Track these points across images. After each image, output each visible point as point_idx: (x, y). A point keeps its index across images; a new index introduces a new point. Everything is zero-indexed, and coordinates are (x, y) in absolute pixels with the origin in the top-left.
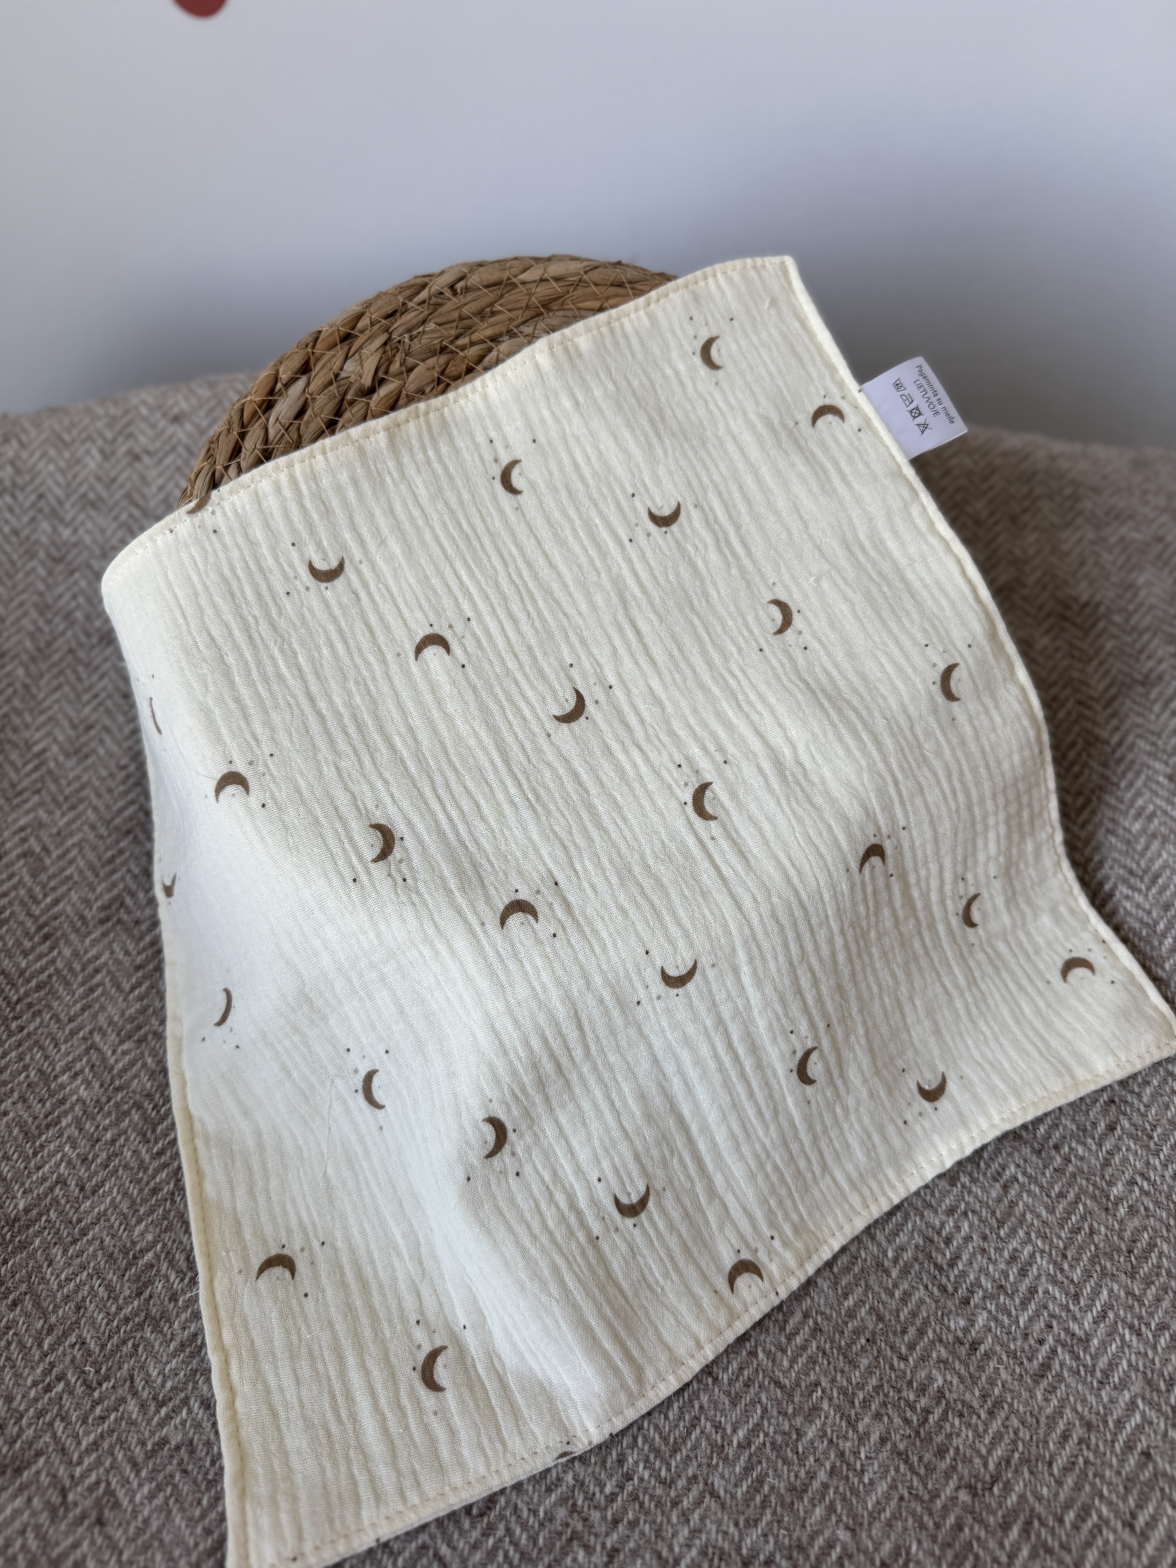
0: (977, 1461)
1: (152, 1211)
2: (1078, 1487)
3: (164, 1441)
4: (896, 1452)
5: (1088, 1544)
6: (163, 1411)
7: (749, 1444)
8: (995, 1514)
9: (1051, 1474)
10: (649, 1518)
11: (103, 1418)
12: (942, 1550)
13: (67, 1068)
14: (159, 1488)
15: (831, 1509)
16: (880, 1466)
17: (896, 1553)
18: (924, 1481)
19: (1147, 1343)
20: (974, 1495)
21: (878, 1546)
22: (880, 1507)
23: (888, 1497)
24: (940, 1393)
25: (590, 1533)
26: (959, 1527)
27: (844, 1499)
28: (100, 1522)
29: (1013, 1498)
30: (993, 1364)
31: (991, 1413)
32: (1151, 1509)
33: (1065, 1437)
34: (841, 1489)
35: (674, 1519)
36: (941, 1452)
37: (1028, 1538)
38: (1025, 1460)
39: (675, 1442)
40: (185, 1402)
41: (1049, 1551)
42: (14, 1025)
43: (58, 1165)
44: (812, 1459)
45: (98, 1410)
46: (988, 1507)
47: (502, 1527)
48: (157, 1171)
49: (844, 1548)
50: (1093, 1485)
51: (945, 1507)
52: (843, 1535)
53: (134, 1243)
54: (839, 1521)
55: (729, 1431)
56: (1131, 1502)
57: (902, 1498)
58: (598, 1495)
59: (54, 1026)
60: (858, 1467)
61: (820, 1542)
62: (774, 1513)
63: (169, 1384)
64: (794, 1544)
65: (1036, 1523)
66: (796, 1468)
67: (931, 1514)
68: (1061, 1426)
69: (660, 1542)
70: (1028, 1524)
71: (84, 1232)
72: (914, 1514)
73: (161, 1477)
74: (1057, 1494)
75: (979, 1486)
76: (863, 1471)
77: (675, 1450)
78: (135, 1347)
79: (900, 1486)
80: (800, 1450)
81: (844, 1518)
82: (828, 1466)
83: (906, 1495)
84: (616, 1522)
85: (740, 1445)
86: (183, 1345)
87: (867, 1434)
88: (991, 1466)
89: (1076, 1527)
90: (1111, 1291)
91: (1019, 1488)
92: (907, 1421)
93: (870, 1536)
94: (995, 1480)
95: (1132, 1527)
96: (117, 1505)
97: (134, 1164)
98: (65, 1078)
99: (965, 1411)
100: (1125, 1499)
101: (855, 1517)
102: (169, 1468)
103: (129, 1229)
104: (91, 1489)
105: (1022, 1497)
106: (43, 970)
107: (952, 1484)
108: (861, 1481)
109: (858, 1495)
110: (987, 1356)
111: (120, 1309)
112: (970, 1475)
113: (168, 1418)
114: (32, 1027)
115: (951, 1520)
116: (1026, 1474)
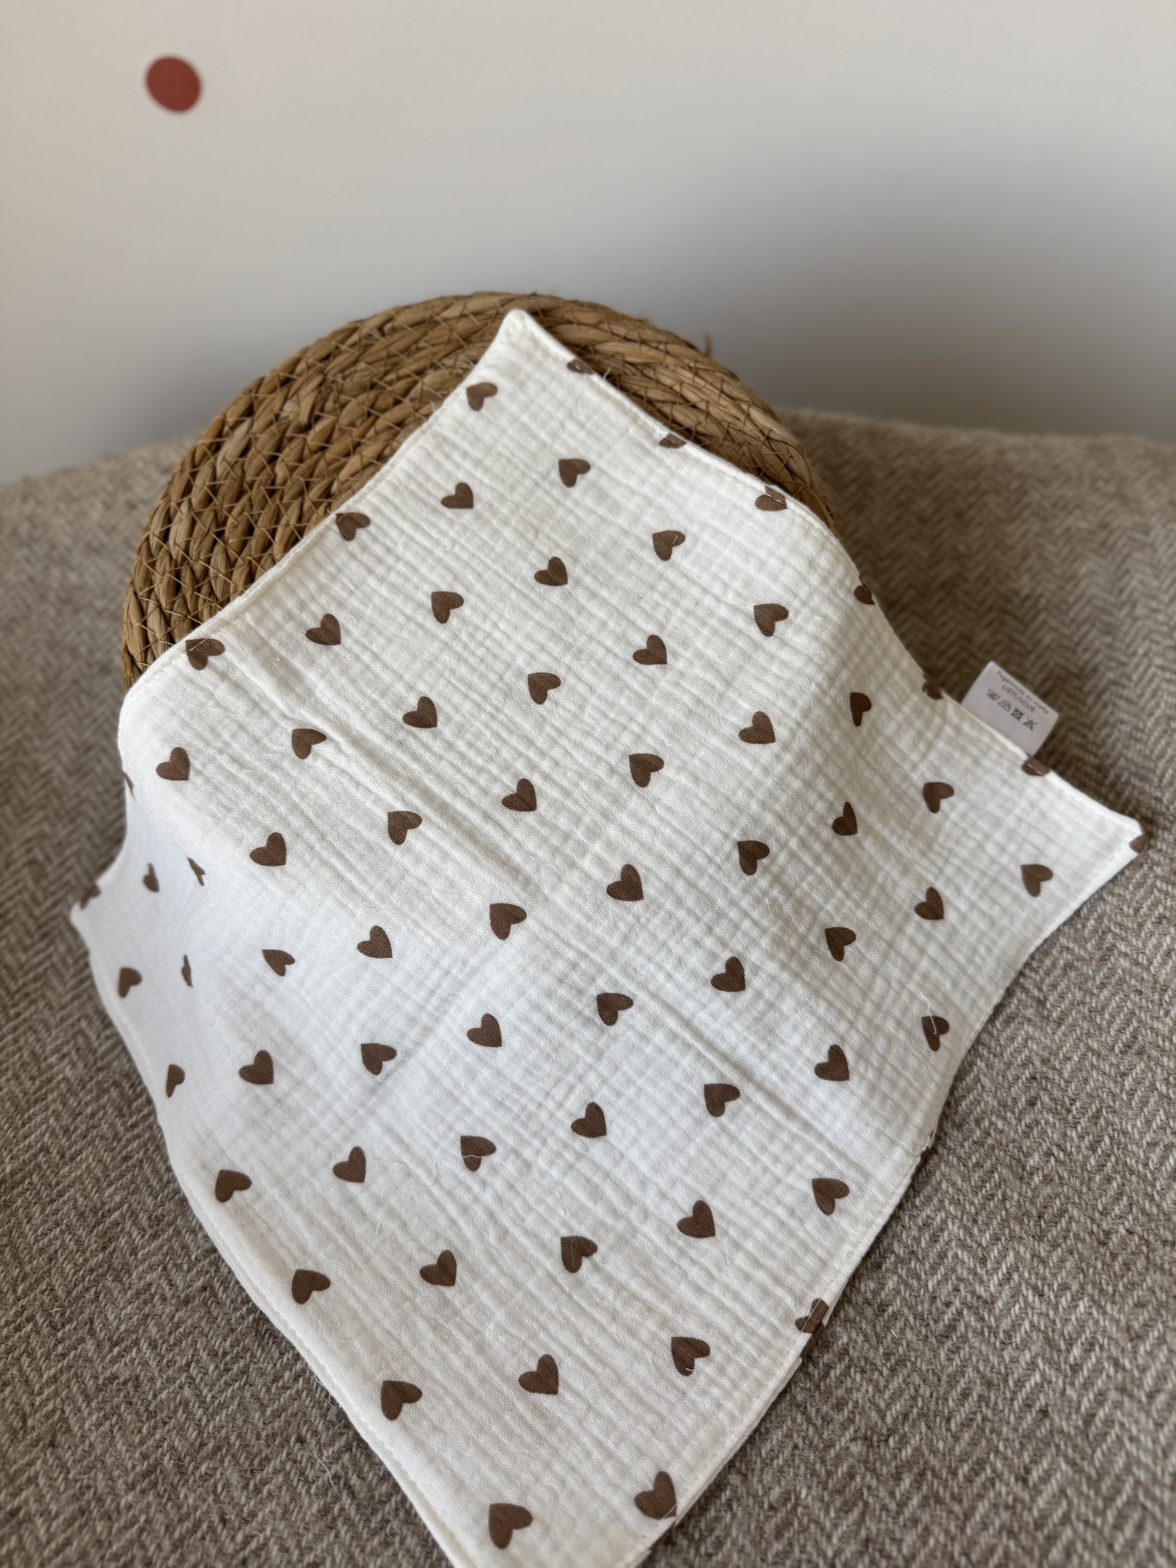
0: (874, 1414)
1: (121, 1176)
2: (974, 1443)
3: (114, 1377)
4: (796, 1405)
5: (980, 1496)
6: (116, 1350)
8: (888, 1465)
9: (949, 1430)
11: (64, 1355)
12: (831, 1495)
13: (57, 1050)
14: (106, 1417)
17: (785, 1498)
18: (819, 1432)
19: (1049, 1303)
20: (871, 1446)
21: (768, 1490)
22: (774, 1455)
23: (782, 1445)
24: (845, 1352)
26: (851, 1476)
28: (53, 1444)
29: (908, 1451)
30: (899, 1324)
31: (893, 1370)
32: (1045, 1464)
33: (965, 1395)
36: (839, 1406)
37: (919, 1488)
38: (922, 1415)
40: (136, 1342)
41: (939, 1500)
42: (12, 1012)
43: (42, 1135)
45: (60, 1348)
46: (882, 1459)
48: (129, 1142)
49: (735, 1491)
50: (989, 1441)
51: (838, 1456)
52: (734, 1479)
53: (103, 1204)
56: (1026, 1457)
57: (796, 1447)
59: (47, 1014)
63: (123, 1327)
65: (929, 1475)
67: (823, 1462)
68: (962, 1384)
70: (922, 1474)
71: (60, 1195)
72: (806, 1462)
73: (108, 1407)
74: (953, 1449)
75: (875, 1438)
78: (97, 1294)
79: (795, 1436)
81: (737, 1464)
83: (801, 1444)
86: (138, 1293)
88: (889, 1420)
89: (969, 1480)
90: (1017, 1253)
91: (915, 1441)
92: (808, 1376)
93: (761, 1481)
94: (891, 1432)
95: (1025, 1481)
96: (69, 1430)
97: (110, 1135)
98: (53, 1059)
99: (867, 1368)
100: (1019, 1454)
101: (748, 1463)
102: (116, 1401)
103: (100, 1191)
104: (48, 1416)
105: (917, 1450)
106: (40, 964)
107: (848, 1435)
110: (895, 1316)
111: (86, 1260)
112: (868, 1428)
113: (120, 1356)
114: (27, 1014)
115: (844, 1468)
116: (924, 1429)
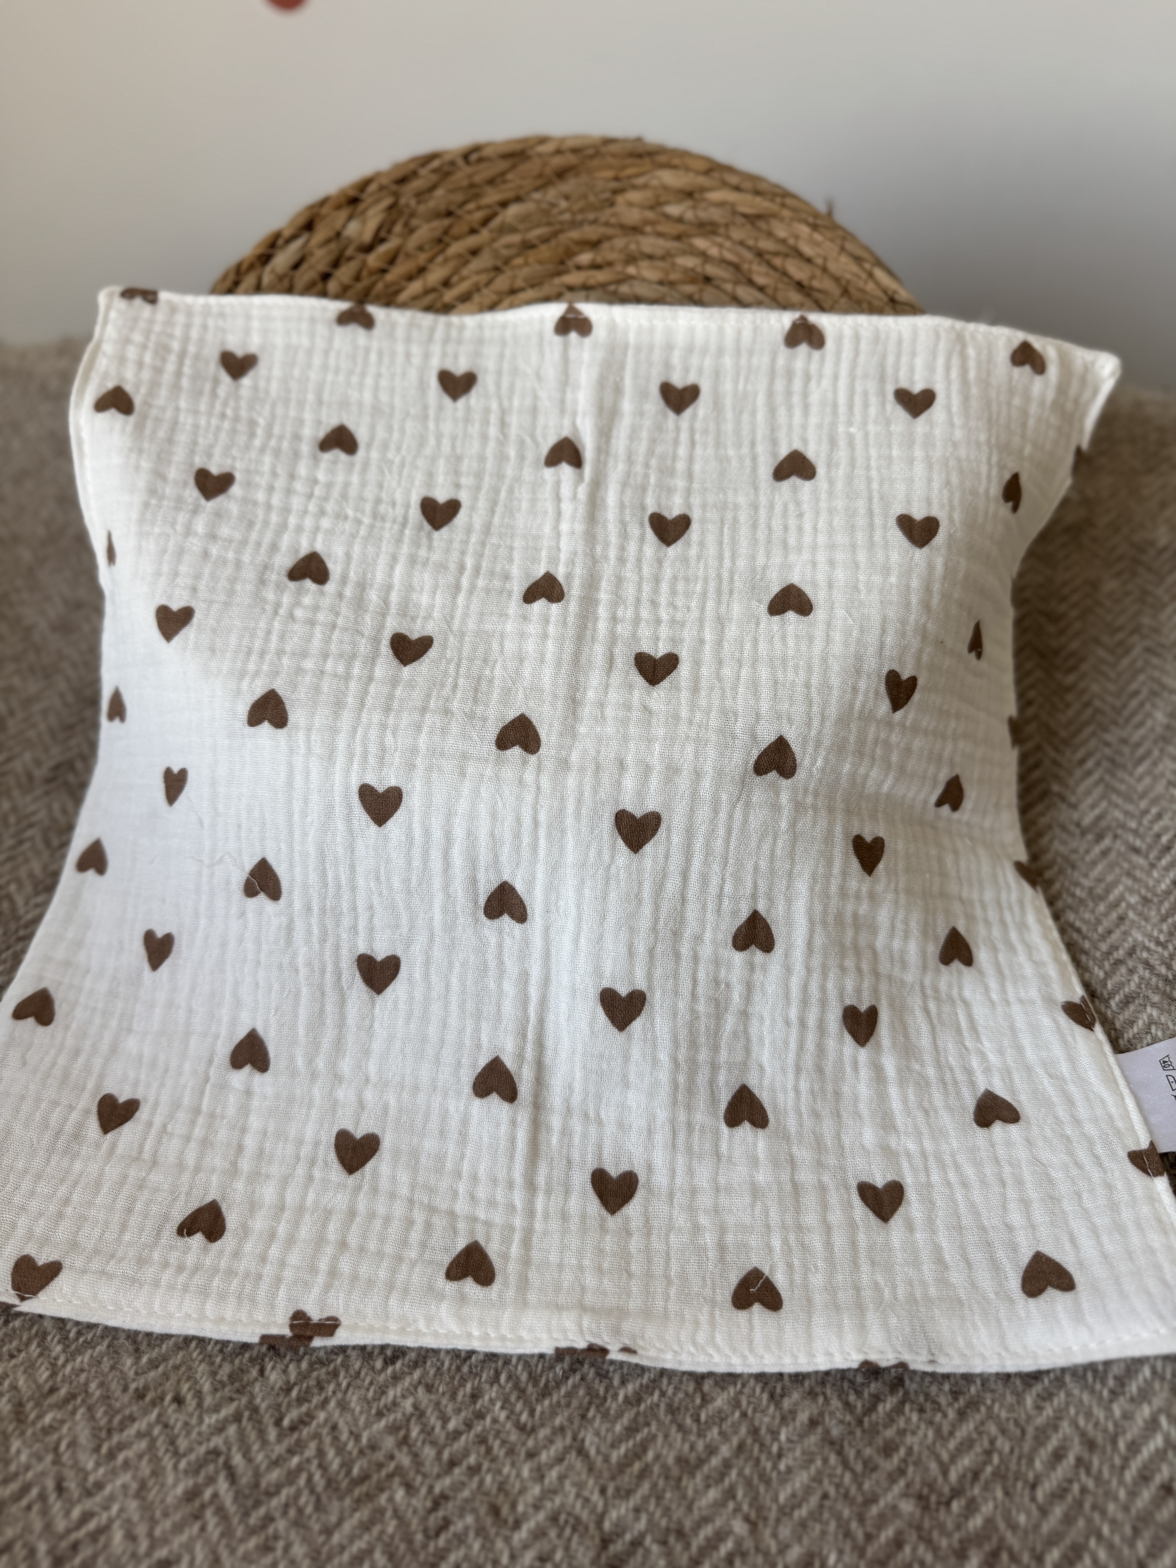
0: (933, 1467)
2: (1068, 1520)
4: (829, 1441)
7: (639, 1400)
8: (949, 1535)
9: (1033, 1499)
10: (494, 1466)
15: (730, 1493)
16: (803, 1453)
18: (858, 1481)
20: (926, 1508)
21: (783, 1549)
22: (796, 1502)
23: (808, 1491)
25: (418, 1472)
26: (898, 1544)
27: (749, 1484)
29: (977, 1521)
31: (962, 1414)
33: (1058, 1456)
34: (747, 1471)
35: (526, 1472)
36: (887, 1451)
38: (1000, 1476)
39: (546, 1385)
44: (715, 1431)
46: (942, 1527)
47: (313, 1445)
49: (739, 1543)
50: (1089, 1520)
51: (882, 1516)
52: (739, 1527)
54: (737, 1510)
55: (616, 1381)
57: (825, 1496)
58: (438, 1430)
60: (775, 1448)
61: (707, 1531)
62: (654, 1486)
64: (673, 1526)
66: (693, 1438)
67: (861, 1520)
68: (1054, 1442)
69: (501, 1497)
72: (839, 1518)
74: (1038, 1525)
75: (933, 1498)
76: (780, 1455)
77: (545, 1393)
79: (826, 1481)
80: (703, 1417)
81: (745, 1507)
82: (735, 1441)
83: (832, 1491)
84: (453, 1463)
85: (627, 1400)
87: (793, 1413)
88: (953, 1476)
91: (987, 1509)
92: (848, 1406)
93: (775, 1535)
94: (956, 1493)
100: (1131, 1542)
101: (760, 1509)
105: (989, 1522)
107: (896, 1490)
108: (775, 1467)
109: (768, 1482)
112: (924, 1483)
115: (888, 1533)
116: (999, 1494)
